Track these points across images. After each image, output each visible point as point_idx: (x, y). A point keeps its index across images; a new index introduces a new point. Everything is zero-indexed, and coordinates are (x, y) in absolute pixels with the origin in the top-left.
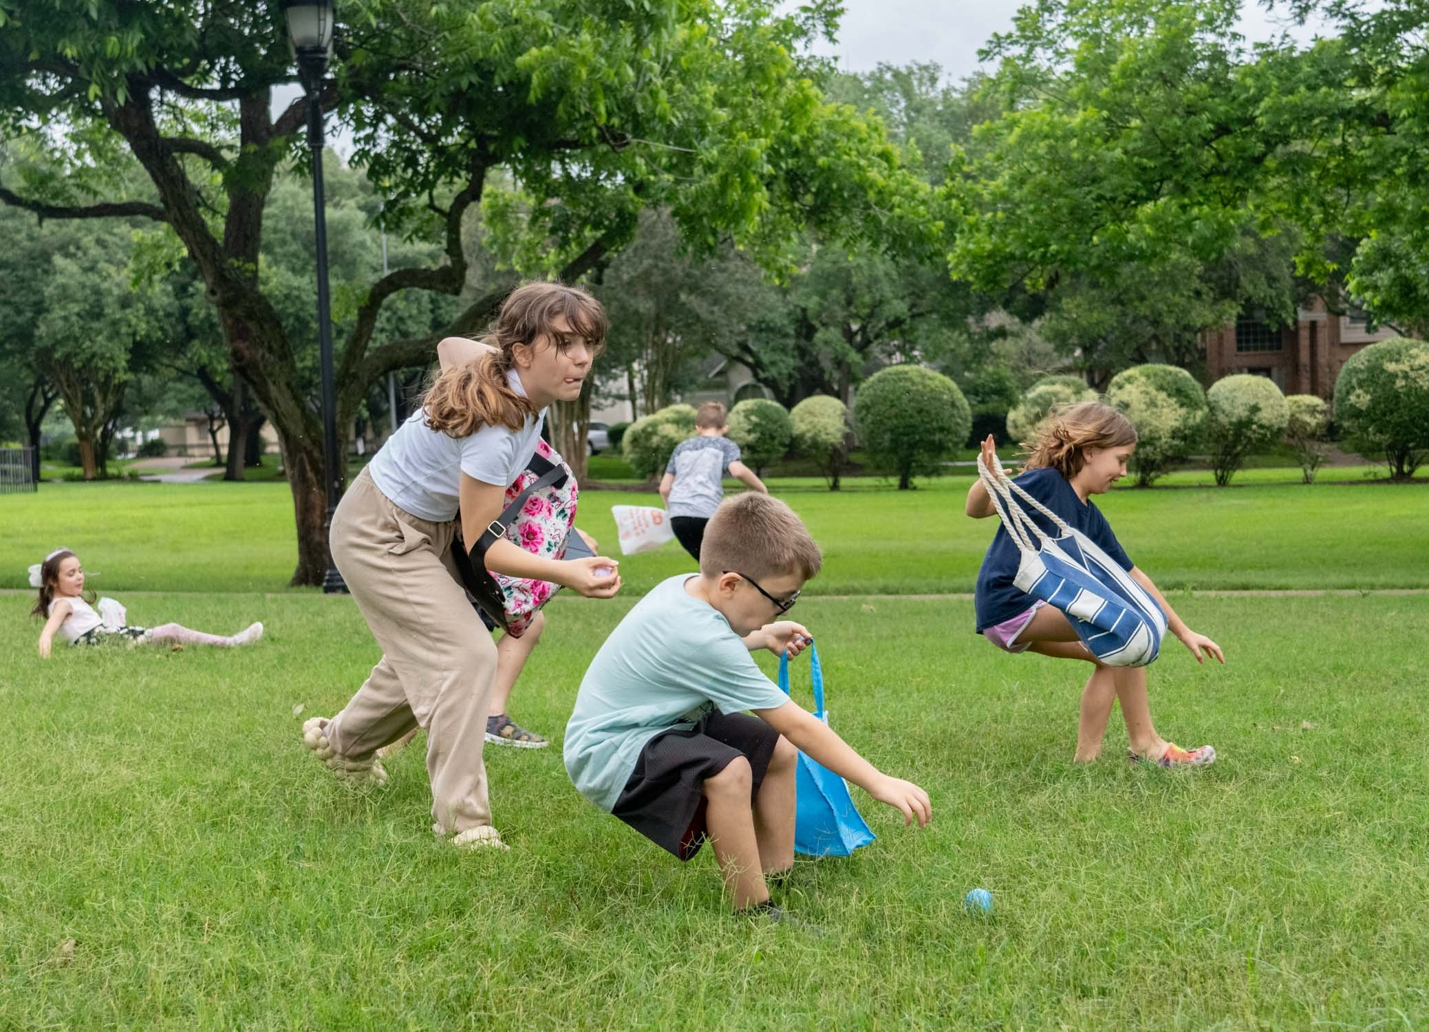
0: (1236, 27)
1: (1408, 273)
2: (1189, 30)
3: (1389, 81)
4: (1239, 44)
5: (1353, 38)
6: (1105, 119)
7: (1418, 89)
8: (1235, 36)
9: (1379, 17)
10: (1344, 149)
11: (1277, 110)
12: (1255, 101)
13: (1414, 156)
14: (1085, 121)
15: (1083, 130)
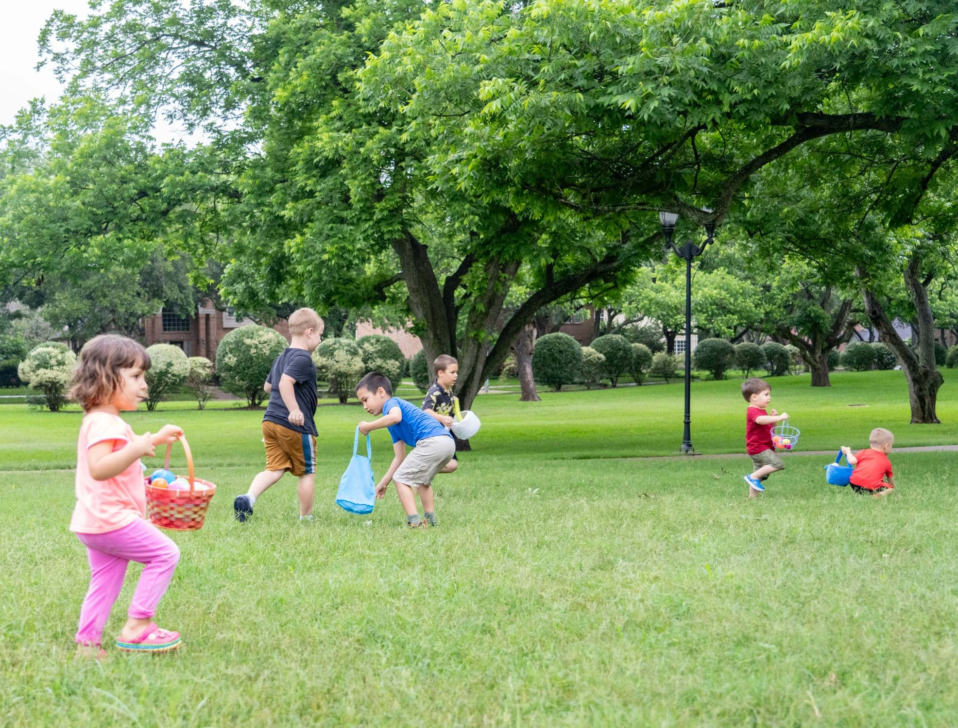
0: (152, 132)
1: (253, 285)
2: (122, 133)
3: (240, 171)
4: (153, 142)
5: (219, 144)
6: (68, 182)
7: (254, 177)
8: (150, 138)
9: (232, 133)
10: (214, 210)
11: (174, 184)
12: (161, 177)
13: (252, 216)
14: (57, 183)
15: (56, 189)
